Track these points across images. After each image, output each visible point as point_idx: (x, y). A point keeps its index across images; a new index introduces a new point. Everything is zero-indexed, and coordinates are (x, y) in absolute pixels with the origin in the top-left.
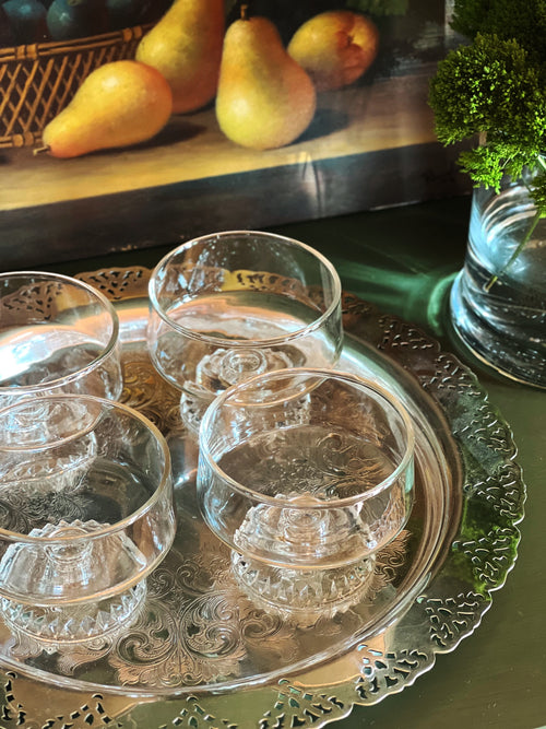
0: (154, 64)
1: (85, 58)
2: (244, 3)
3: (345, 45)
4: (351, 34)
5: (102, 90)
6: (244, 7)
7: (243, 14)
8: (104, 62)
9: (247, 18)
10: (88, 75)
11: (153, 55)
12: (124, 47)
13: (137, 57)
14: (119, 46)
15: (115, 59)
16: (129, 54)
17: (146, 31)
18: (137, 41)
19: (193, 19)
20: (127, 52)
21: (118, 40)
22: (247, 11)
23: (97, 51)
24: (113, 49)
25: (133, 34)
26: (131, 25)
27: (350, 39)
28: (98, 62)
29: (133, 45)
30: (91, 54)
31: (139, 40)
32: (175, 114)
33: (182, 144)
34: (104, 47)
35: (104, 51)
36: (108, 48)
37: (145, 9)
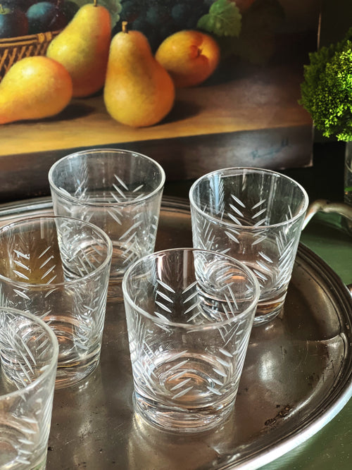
0: (60, 60)
1: (10, 52)
2: (125, 20)
3: (196, 55)
4: (200, 48)
5: (22, 77)
6: (124, 24)
7: (124, 28)
8: (24, 56)
9: (127, 31)
10: (12, 65)
11: (59, 53)
12: (39, 47)
13: (48, 54)
14: (35, 45)
15: (32, 55)
16: (42, 52)
17: (54, 36)
18: (47, 43)
19: (89, 29)
20: (40, 50)
21: (35, 41)
22: (127, 26)
23: (20, 48)
24: (31, 47)
25: (45, 37)
26: (44, 31)
27: (200, 51)
28: (20, 56)
29: (45, 45)
30: (15, 50)
31: (50, 42)
32: (74, 98)
33: (78, 120)
34: (24, 45)
35: (24, 48)
36: (28, 46)
37: (54, 20)
